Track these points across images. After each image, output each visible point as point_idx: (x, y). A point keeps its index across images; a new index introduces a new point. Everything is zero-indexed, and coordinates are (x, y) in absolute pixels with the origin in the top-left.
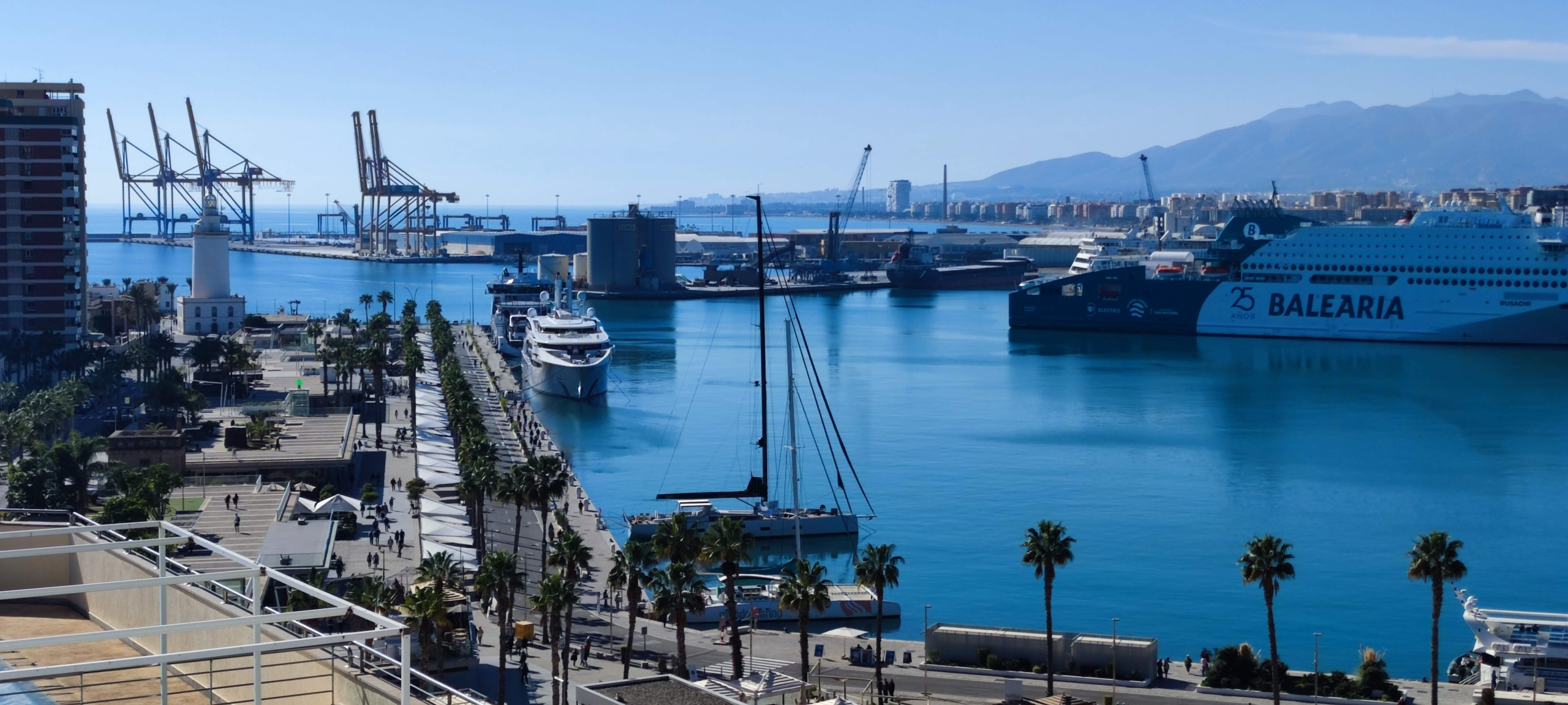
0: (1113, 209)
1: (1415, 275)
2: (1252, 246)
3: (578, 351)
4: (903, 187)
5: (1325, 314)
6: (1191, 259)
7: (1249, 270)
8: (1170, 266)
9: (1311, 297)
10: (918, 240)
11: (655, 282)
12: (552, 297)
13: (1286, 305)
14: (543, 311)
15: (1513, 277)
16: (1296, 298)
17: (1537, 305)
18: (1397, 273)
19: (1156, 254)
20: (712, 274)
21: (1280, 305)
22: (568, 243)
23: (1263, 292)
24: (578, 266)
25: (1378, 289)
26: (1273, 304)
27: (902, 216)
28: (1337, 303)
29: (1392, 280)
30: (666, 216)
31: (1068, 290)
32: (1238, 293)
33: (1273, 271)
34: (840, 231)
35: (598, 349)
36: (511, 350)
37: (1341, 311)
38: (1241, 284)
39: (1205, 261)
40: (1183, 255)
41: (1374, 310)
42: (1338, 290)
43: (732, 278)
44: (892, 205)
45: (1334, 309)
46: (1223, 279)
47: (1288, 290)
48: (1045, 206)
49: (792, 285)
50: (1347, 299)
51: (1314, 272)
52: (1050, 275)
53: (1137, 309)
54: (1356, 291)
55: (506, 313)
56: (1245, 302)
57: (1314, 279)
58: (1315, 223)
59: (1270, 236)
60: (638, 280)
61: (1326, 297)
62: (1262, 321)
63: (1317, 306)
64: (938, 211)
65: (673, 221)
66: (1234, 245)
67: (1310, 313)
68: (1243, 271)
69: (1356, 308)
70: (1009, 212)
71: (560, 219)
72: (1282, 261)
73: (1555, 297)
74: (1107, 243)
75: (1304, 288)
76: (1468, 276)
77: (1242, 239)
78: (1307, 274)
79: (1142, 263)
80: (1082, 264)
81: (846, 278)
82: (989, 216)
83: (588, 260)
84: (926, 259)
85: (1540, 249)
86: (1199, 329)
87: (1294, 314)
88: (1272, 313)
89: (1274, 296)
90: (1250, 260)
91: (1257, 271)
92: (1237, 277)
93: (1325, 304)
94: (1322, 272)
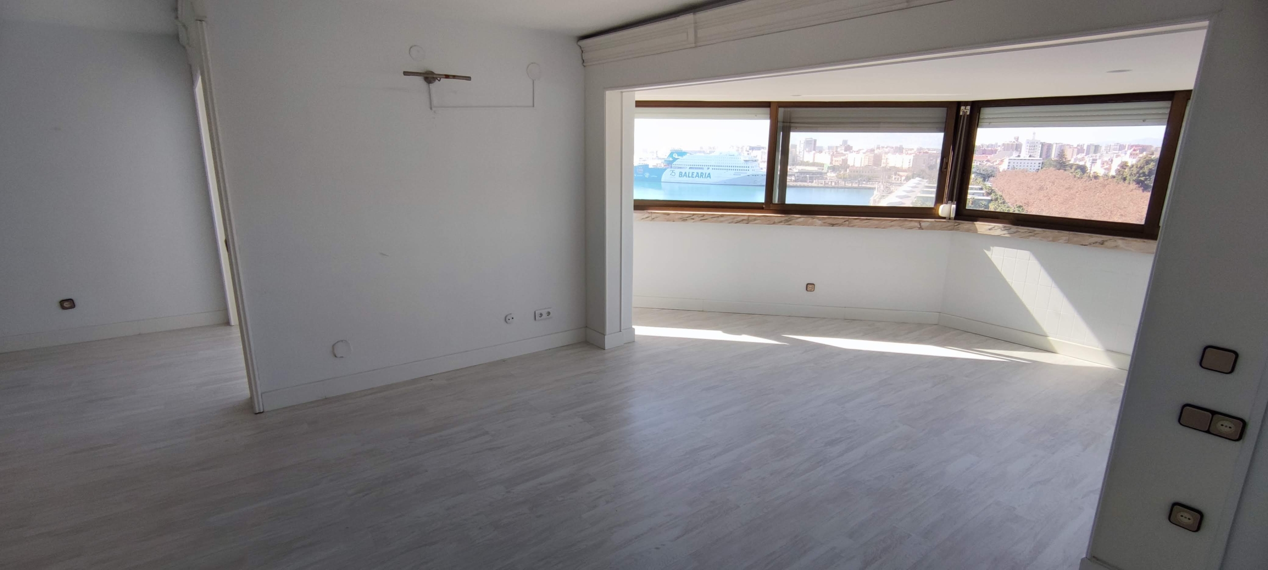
1: (714, 167)
2: (675, 160)
5: (692, 177)
6: (660, 163)
8: (656, 165)
9: (689, 173)
13: (683, 175)
15: (736, 168)
16: (686, 173)
17: (742, 175)
18: (710, 167)
21: (682, 174)
23: (677, 171)
25: (705, 171)
26: (680, 174)
28: (695, 174)
29: (708, 168)
32: (671, 172)
33: (680, 166)
37: (696, 176)
38: (672, 169)
39: (664, 163)
41: (704, 176)
42: (695, 171)
45: (694, 176)
46: (668, 168)
47: (683, 171)
50: (698, 173)
51: (690, 166)
53: (647, 175)
54: (700, 171)
56: (673, 174)
57: (690, 168)
58: (691, 154)
59: (680, 157)
61: (693, 173)
62: (677, 178)
63: (690, 175)
66: (671, 159)
67: (689, 177)
68: (673, 166)
69: (700, 176)
72: (682, 163)
73: (746, 173)
75: (687, 170)
76: (726, 168)
77: (673, 158)
78: (688, 167)
79: (648, 164)
85: (743, 161)
86: (662, 180)
87: (685, 177)
88: (680, 176)
89: (680, 172)
90: (674, 163)
91: (676, 166)
92: (671, 167)
93: (692, 175)
94: (692, 166)
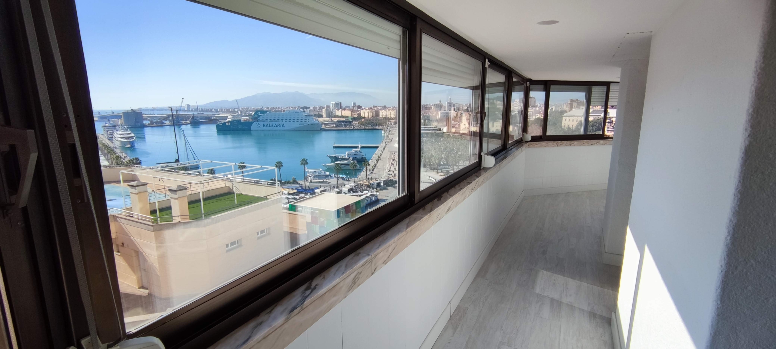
0: (231, 110)
1: (286, 120)
2: (259, 116)
3: (128, 138)
4: (188, 106)
5: (272, 127)
6: (249, 118)
7: (259, 120)
8: (245, 119)
9: (270, 124)
10: (195, 115)
11: (139, 124)
12: (119, 127)
13: (266, 126)
14: (117, 131)
15: (301, 120)
16: (267, 124)
17: (305, 124)
19: (242, 117)
20: (152, 122)
21: (265, 125)
22: (118, 117)
23: (262, 123)
24: (120, 121)
25: (280, 123)
26: (264, 125)
27: (188, 111)
28: (274, 125)
29: (283, 121)
30: (140, 111)
31: (227, 124)
32: (258, 124)
33: (263, 120)
34: (179, 114)
35: (132, 137)
36: (110, 139)
37: (275, 126)
38: (258, 122)
39: (251, 119)
40: (247, 117)
41: (280, 126)
42: (274, 123)
43: (156, 123)
44: (186, 109)
46: (255, 122)
47: (266, 123)
48: (217, 109)
49: (170, 124)
50: (276, 124)
51: (270, 120)
52: (223, 121)
53: (240, 126)
54: (277, 123)
55: (107, 131)
56: (259, 125)
57: (270, 121)
58: (269, 112)
59: (262, 114)
60: (135, 124)
61: (272, 124)
62: (262, 128)
63: (271, 126)
64: (196, 110)
65: (142, 112)
66: (256, 116)
67: (270, 127)
68: (258, 120)
69: (277, 126)
70: (211, 110)
71: (113, 112)
72: (263, 118)
73: (307, 123)
74: (233, 116)
75: (269, 123)
76: (295, 120)
77: (257, 115)
78: (269, 120)
79: (240, 119)
80: (229, 119)
81: (181, 122)
82: (207, 111)
83: (123, 120)
84: (198, 119)
85: (305, 116)
86: (251, 130)
87: (267, 127)
88: (263, 127)
89: (264, 124)
90: (259, 118)
91: (260, 120)
92: (257, 121)
93: (272, 125)
94: (271, 120)
